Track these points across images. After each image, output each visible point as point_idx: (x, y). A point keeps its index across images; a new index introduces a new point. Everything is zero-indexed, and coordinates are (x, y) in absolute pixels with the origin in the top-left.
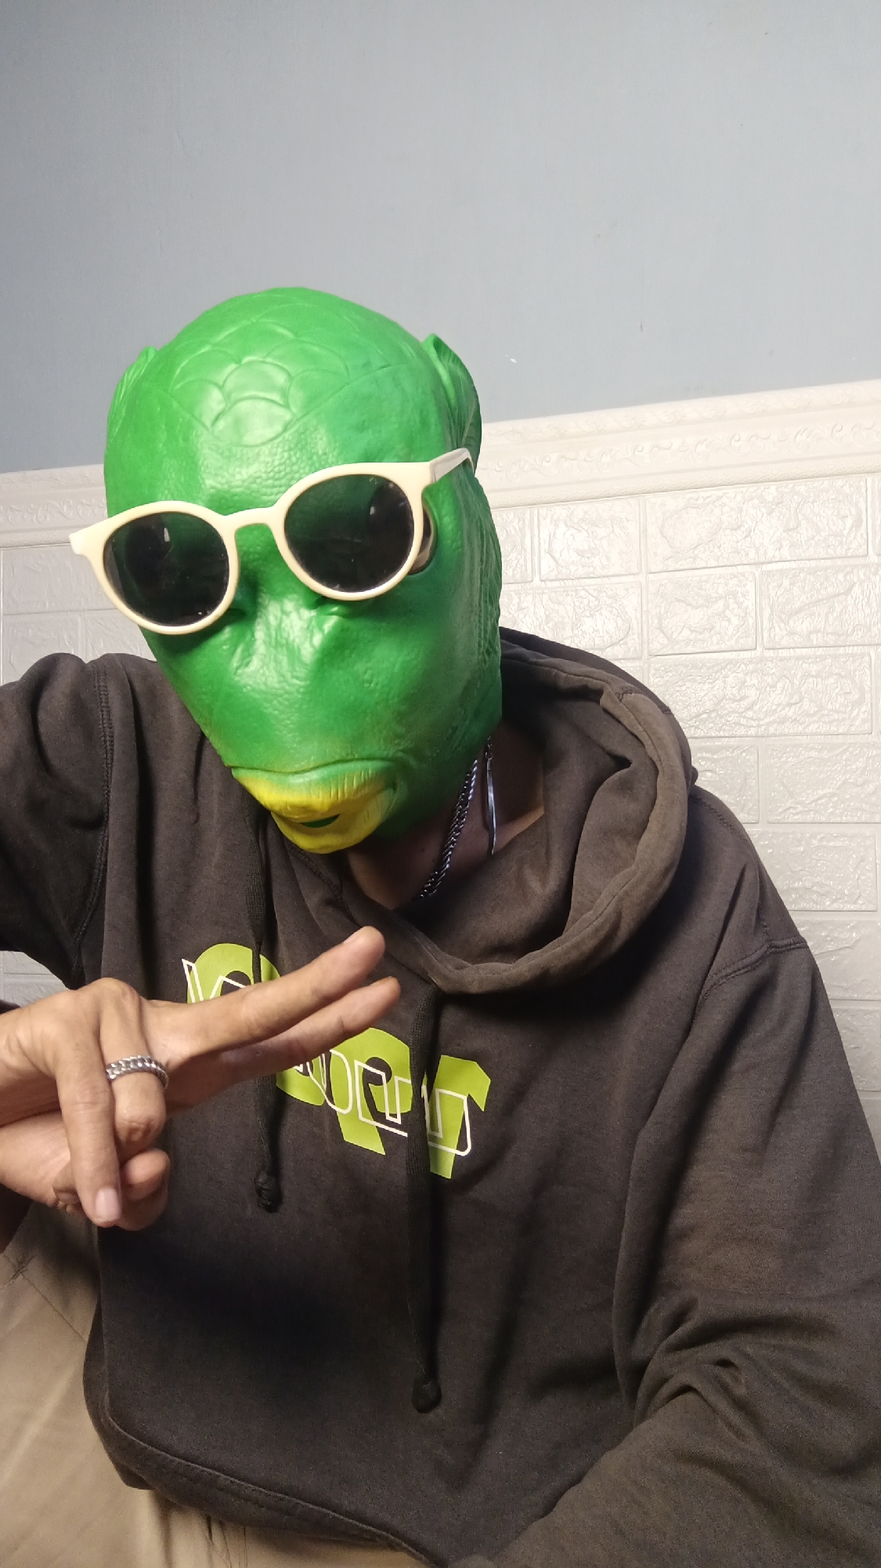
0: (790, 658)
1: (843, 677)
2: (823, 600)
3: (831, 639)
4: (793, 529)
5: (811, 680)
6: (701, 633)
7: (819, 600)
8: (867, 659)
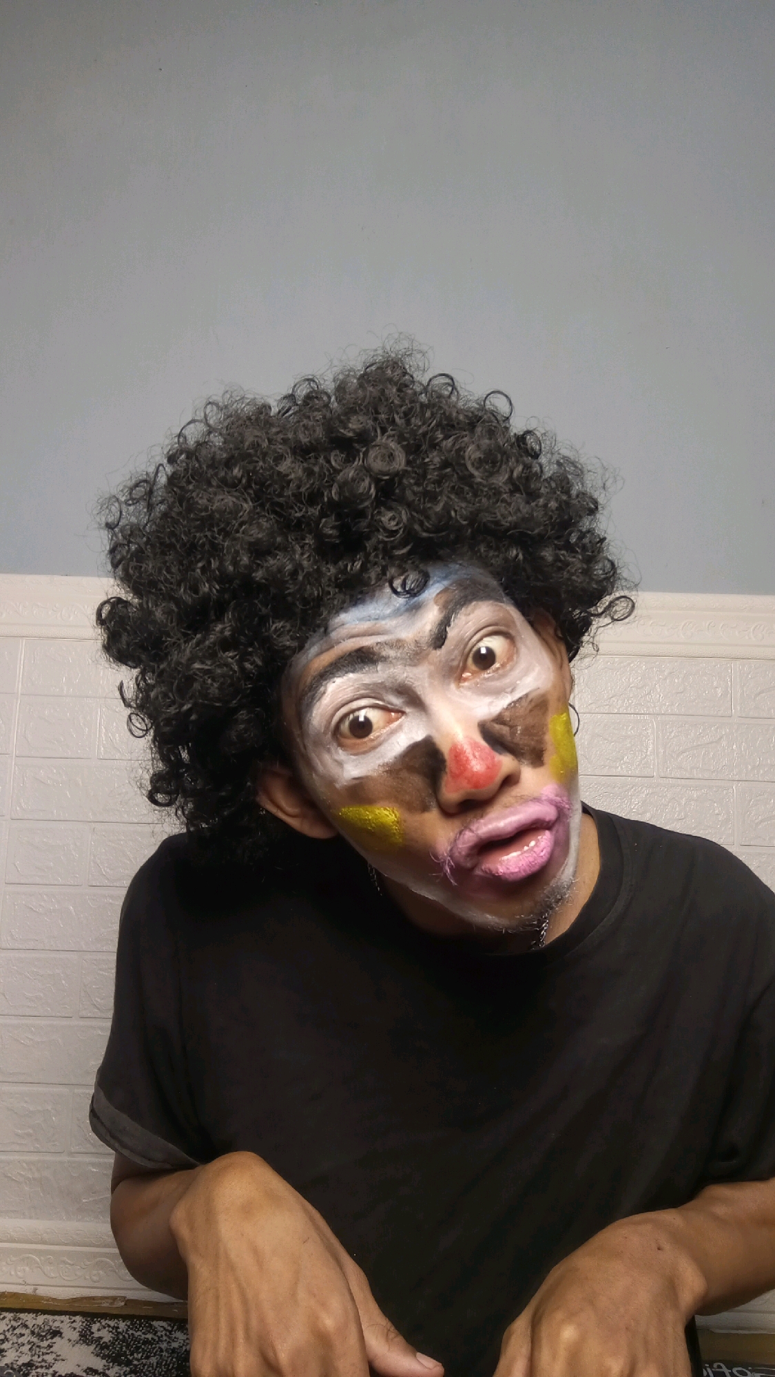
0: (678, 786)
1: (715, 802)
2: (701, 745)
3: (706, 775)
4: (681, 693)
5: (693, 803)
6: (614, 761)
7: (699, 745)
8: (731, 790)
